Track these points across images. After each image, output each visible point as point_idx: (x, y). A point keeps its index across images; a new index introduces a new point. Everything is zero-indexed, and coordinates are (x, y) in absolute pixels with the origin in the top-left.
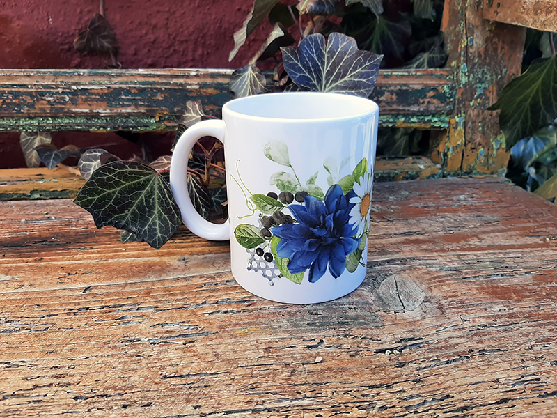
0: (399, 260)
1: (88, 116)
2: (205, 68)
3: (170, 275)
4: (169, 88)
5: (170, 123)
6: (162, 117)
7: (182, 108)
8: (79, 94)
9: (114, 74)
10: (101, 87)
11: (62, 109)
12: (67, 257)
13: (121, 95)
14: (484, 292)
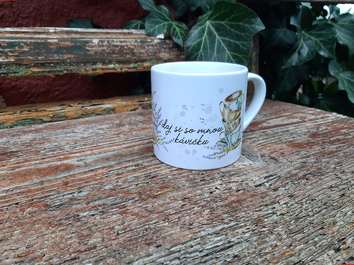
3: (77, 171)
4: (34, 42)
5: (36, 70)
6: (29, 64)
7: (45, 57)
14: (290, 147)
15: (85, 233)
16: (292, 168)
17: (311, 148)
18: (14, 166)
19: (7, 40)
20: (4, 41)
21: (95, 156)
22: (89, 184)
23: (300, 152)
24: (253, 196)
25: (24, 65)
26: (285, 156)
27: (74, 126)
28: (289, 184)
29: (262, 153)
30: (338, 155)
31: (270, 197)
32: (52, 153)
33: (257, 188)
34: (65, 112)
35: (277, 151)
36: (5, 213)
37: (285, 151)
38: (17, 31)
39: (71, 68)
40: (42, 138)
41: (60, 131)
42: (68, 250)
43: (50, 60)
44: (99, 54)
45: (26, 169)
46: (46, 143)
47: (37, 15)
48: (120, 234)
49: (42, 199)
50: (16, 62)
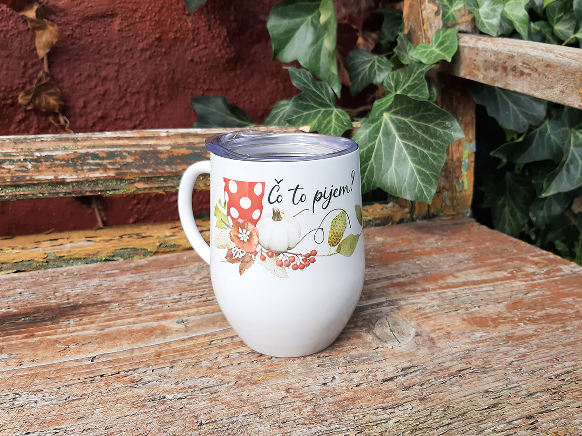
0: (386, 302)
1: (52, 183)
2: (175, 127)
4: (140, 150)
5: (141, 185)
6: (132, 180)
7: (153, 169)
8: (42, 160)
9: (79, 139)
10: (67, 153)
11: (24, 177)
12: (59, 330)
13: (88, 159)
14: (466, 323)
17: (496, 327)
18: (104, 323)
19: (106, 150)
20: (103, 151)
21: (199, 317)
23: (476, 333)
25: (126, 180)
27: (185, 265)
29: (419, 329)
32: (150, 307)
33: (385, 383)
34: (176, 239)
35: (442, 328)
36: (88, 386)
37: (454, 328)
38: (119, 137)
40: (142, 282)
41: (165, 271)
43: (160, 173)
45: (117, 330)
46: (146, 291)
47: (151, 89)
50: (117, 177)
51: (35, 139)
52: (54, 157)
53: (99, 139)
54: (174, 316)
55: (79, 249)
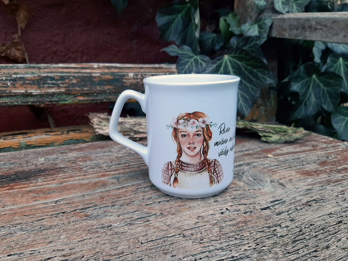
0: (245, 164)
1: (24, 95)
2: (103, 62)
3: (112, 187)
4: (81, 76)
5: (81, 98)
6: (76, 94)
7: (89, 88)
8: (17, 80)
9: (42, 67)
10: (34, 76)
11: (5, 90)
12: (31, 185)
13: (47, 80)
14: (299, 174)
15: (116, 241)
16: (297, 194)
17: (318, 176)
18: (62, 180)
19: (59, 74)
20: (57, 75)
21: (126, 175)
22: (121, 199)
23: (308, 180)
24: (258, 218)
25: (72, 95)
26: (292, 183)
28: (292, 209)
29: (272, 179)
30: (343, 183)
31: (273, 220)
32: (92, 170)
33: (263, 211)
35: (286, 177)
36: (54, 220)
37: (293, 177)
38: (67, 67)
39: (110, 97)
40: (85, 156)
41: (99, 150)
42: (102, 253)
43: (93, 90)
44: (134, 85)
45: (72, 184)
46: (88, 161)
48: (143, 243)
49: (83, 210)
50: (66, 92)
51: (13, 66)
52: (25, 78)
53: (55, 68)
54: (109, 175)
55: (41, 140)
